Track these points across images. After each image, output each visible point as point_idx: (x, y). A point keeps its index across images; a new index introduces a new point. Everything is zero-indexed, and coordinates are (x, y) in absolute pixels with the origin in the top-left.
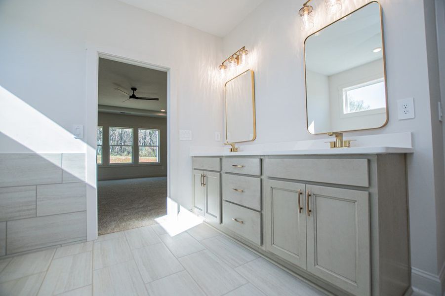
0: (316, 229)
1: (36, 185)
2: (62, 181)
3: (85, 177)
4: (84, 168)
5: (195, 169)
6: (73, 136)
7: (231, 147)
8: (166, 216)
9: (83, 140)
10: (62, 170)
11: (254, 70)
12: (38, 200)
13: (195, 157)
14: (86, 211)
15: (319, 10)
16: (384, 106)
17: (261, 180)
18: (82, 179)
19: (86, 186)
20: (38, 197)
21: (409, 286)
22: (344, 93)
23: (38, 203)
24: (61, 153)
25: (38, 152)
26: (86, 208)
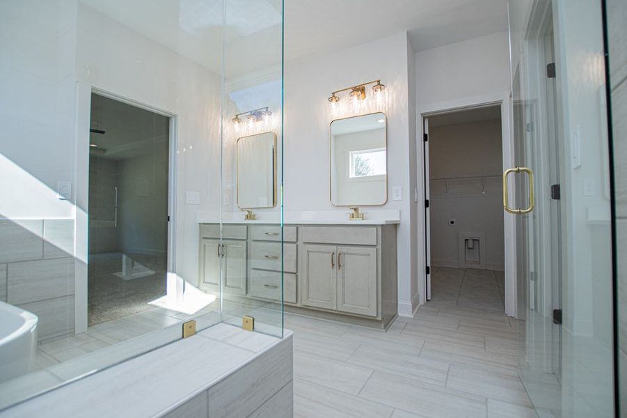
0: (343, 278)
1: (7, 263)
2: (43, 256)
3: (73, 251)
4: (72, 238)
5: (204, 238)
6: (58, 196)
7: (247, 213)
8: (165, 297)
9: (71, 201)
10: (43, 241)
11: (276, 132)
12: (8, 283)
13: (204, 224)
14: (74, 295)
15: (344, 100)
16: (385, 173)
17: (297, 245)
18: (70, 252)
19: (74, 263)
20: (9, 279)
21: (397, 313)
22: (350, 155)
23: (8, 288)
24: (42, 218)
25: (12, 218)
26: (74, 291)
